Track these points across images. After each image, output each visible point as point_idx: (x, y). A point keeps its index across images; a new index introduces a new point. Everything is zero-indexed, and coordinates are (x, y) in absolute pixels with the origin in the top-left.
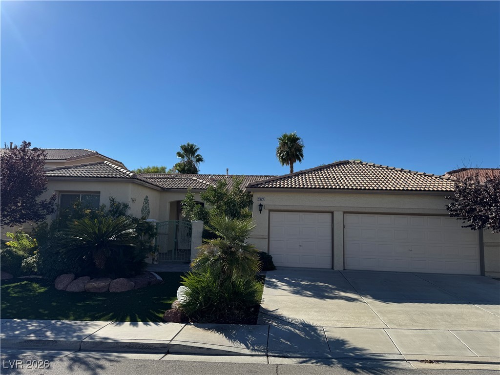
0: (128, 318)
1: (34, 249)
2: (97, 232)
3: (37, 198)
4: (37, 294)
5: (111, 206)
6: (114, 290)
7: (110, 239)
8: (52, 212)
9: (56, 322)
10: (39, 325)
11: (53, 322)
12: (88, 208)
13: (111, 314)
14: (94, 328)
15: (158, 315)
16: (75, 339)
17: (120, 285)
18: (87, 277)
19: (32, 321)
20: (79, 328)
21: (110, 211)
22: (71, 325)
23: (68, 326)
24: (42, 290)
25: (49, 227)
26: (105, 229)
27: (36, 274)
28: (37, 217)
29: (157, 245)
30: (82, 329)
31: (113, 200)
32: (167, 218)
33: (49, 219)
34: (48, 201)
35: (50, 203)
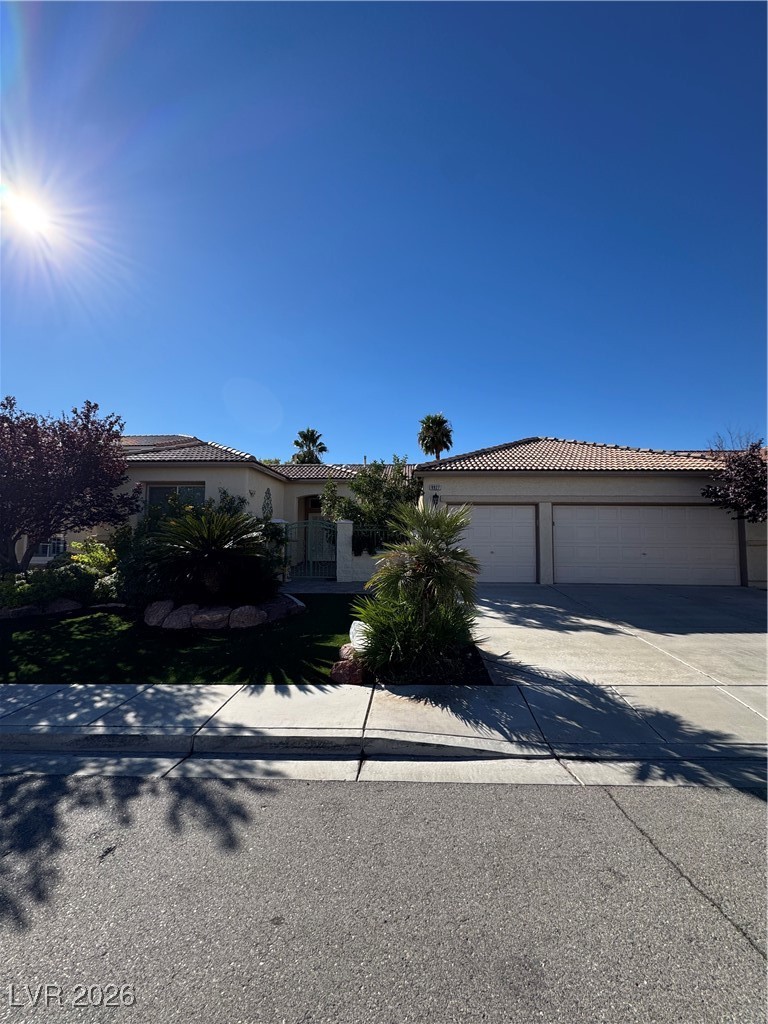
0: (269, 678)
1: (113, 564)
2: (206, 536)
3: (114, 492)
4: (116, 633)
5: (222, 500)
6: (237, 625)
7: (226, 547)
8: (138, 511)
9: (146, 688)
10: (115, 697)
11: (140, 688)
12: (189, 504)
13: (239, 670)
14: (213, 701)
15: (317, 669)
16: (180, 730)
17: (244, 616)
18: (193, 605)
19: (104, 688)
20: (187, 701)
21: (220, 508)
22: (170, 694)
23: (167, 697)
24: (124, 627)
25: (133, 532)
26: (217, 532)
27: (115, 601)
28: (114, 517)
29: (288, 555)
30: (193, 705)
31: (225, 493)
32: (295, 520)
33: (133, 521)
34: (130, 495)
35: (133, 498)
